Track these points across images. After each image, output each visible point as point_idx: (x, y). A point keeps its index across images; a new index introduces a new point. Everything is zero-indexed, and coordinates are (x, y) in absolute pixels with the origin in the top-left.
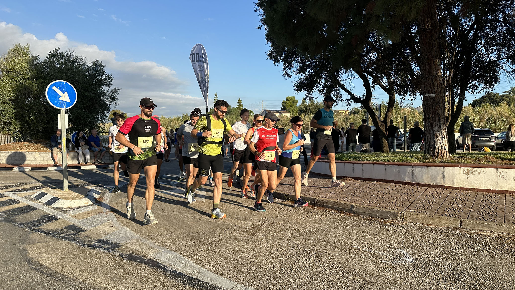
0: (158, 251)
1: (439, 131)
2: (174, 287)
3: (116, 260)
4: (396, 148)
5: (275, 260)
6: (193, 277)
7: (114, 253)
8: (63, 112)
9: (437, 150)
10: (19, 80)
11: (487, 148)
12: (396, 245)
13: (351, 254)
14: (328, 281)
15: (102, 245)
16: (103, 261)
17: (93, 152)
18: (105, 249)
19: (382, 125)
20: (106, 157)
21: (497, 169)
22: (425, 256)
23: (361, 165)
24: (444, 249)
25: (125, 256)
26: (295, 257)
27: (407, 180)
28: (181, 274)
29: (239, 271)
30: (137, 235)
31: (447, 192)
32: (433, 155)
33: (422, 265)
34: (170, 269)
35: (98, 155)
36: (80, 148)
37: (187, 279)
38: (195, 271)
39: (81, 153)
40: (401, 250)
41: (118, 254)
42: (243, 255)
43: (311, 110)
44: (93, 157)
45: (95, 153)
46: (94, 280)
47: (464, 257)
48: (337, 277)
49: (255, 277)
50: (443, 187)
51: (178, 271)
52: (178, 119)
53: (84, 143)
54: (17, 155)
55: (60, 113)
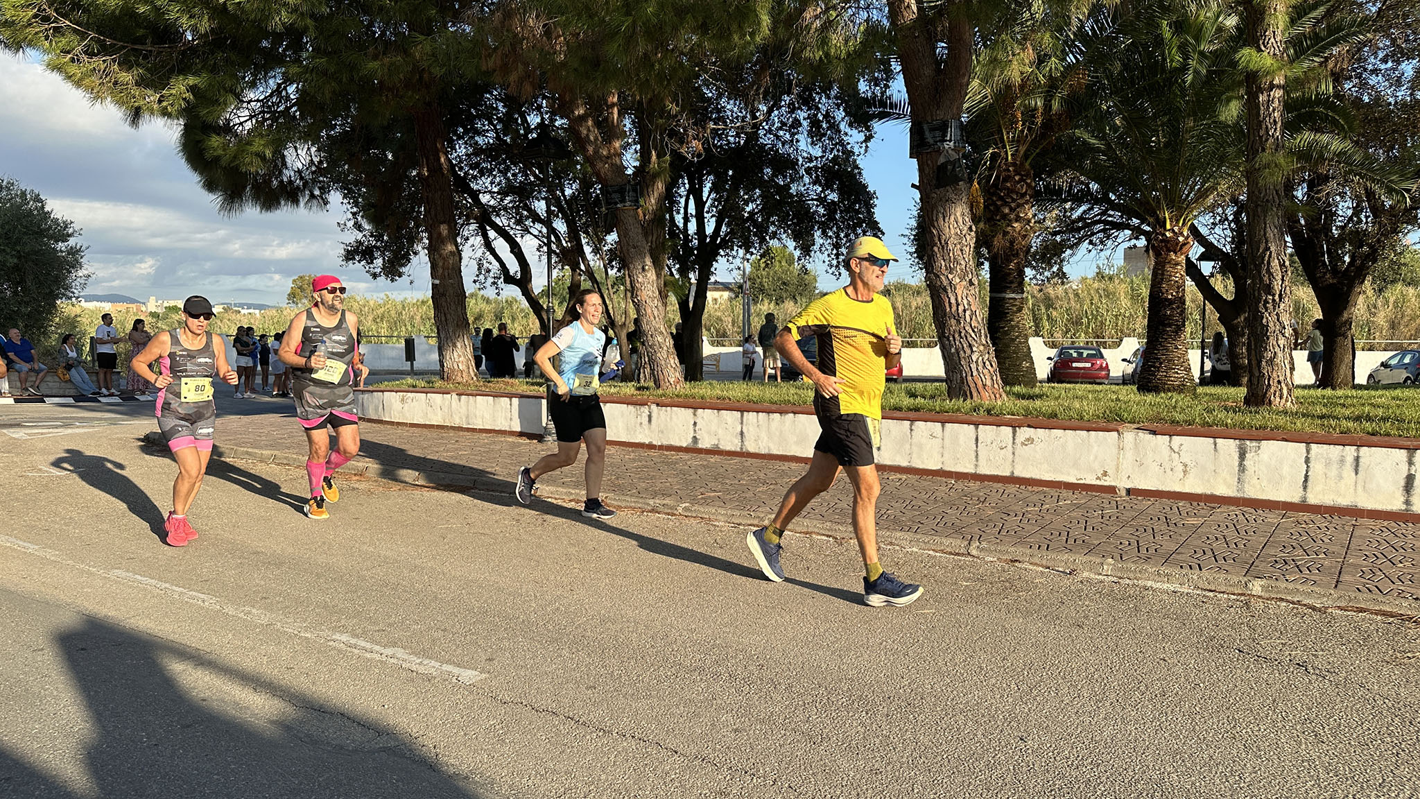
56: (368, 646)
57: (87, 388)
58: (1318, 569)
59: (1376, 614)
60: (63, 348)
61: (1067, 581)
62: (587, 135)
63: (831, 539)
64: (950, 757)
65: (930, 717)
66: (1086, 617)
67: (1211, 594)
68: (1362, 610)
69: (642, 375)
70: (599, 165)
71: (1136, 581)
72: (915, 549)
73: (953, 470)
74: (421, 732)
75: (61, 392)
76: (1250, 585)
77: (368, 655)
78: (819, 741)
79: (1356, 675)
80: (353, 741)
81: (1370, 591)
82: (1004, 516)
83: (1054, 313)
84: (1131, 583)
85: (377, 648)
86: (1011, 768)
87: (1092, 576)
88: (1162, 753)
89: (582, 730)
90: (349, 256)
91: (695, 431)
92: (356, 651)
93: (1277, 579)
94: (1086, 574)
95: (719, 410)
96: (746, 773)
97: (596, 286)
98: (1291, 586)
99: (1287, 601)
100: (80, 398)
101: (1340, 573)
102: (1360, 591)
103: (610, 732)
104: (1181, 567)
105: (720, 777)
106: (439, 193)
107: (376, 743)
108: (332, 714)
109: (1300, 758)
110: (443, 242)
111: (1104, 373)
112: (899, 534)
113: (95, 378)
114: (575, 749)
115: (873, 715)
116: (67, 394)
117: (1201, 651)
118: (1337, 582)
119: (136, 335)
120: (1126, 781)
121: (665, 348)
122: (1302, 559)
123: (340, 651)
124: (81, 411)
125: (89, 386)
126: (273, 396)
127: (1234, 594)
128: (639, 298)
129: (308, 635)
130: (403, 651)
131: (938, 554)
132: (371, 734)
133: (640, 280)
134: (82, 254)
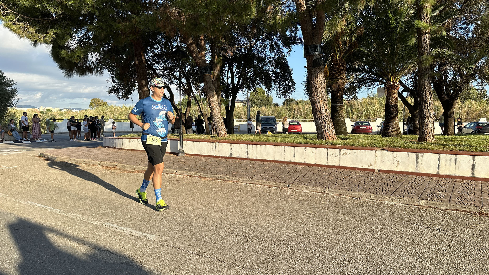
56: (117, 227)
57: (18, 138)
58: (443, 197)
59: (463, 212)
60: (10, 124)
61: (358, 202)
62: (193, 50)
63: (278, 188)
64: (319, 263)
65: (312, 249)
66: (365, 214)
67: (407, 206)
68: (458, 210)
69: (213, 132)
70: (197, 60)
71: (382, 201)
72: (307, 191)
73: (319, 164)
74: (136, 257)
75: (9, 139)
76: (420, 202)
77: (117, 230)
78: (274, 258)
79: (456, 232)
80: (112, 260)
81: (461, 204)
82: (337, 179)
83: (354, 110)
84: (380, 202)
85: (120, 228)
86: (340, 266)
87: (367, 200)
88: (391, 260)
89: (192, 255)
90: (111, 91)
91: (231, 151)
92: (113, 229)
93: (429, 200)
94: (365, 199)
95: (239, 144)
96: (249, 269)
97: (197, 102)
98: (434, 202)
99: (433, 208)
100: (16, 142)
101: (450, 198)
102: (457, 204)
103: (202, 256)
104: (397, 196)
105: (240, 271)
106: (142, 70)
107: (120, 261)
108: (104, 251)
109: (438, 261)
110: (143, 86)
111: (370, 130)
112: (301, 186)
113: (21, 134)
114: (190, 262)
115: (292, 249)
116: (11, 140)
117: (404, 225)
118: (450, 201)
119: (35, 119)
120: (379, 270)
121: (221, 123)
122: (438, 193)
123: (107, 229)
124: (17, 146)
125: (19, 137)
126: (84, 140)
127: (415, 205)
128: (211, 106)
129: (96, 223)
130: (129, 228)
131: (314, 193)
132: (118, 258)
133: (212, 99)
134: (17, 91)
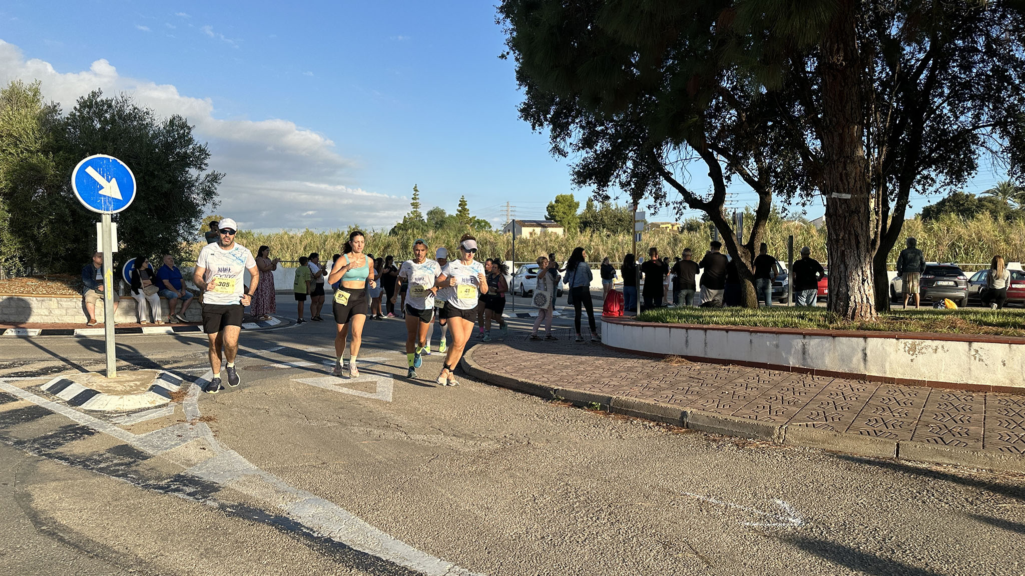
0: (296, 499)
1: (857, 267)
2: (326, 572)
3: (212, 517)
4: (772, 299)
5: (530, 519)
6: (366, 551)
7: (208, 502)
8: (106, 218)
9: (852, 304)
10: (18, 154)
11: (951, 301)
12: (770, 491)
13: (681, 507)
14: (634, 561)
15: (184, 486)
16: (184, 519)
17: (168, 299)
18: (189, 494)
19: (744, 253)
20: (193, 311)
21: (970, 344)
22: (827, 514)
23: (702, 332)
24: (863, 500)
25: (228, 509)
26: (571, 513)
27: (792, 362)
28: (341, 545)
29: (458, 540)
30: (253, 467)
31: (870, 386)
32: (845, 315)
33: (819, 532)
34: (320, 535)
35: (177, 306)
36: (140, 291)
37: (353, 556)
38: (369, 539)
39: (143, 303)
40: (779, 502)
41: (215, 505)
42: (467, 508)
43: (604, 222)
44: (167, 311)
45: (172, 301)
46: (167, 556)
47: (903, 516)
48: (653, 554)
49: (489, 553)
50: (862, 378)
51: (337, 540)
52: (339, 236)
53: (149, 282)
54: (12, 303)
55: (100, 221)
